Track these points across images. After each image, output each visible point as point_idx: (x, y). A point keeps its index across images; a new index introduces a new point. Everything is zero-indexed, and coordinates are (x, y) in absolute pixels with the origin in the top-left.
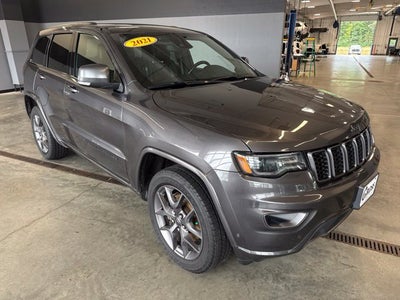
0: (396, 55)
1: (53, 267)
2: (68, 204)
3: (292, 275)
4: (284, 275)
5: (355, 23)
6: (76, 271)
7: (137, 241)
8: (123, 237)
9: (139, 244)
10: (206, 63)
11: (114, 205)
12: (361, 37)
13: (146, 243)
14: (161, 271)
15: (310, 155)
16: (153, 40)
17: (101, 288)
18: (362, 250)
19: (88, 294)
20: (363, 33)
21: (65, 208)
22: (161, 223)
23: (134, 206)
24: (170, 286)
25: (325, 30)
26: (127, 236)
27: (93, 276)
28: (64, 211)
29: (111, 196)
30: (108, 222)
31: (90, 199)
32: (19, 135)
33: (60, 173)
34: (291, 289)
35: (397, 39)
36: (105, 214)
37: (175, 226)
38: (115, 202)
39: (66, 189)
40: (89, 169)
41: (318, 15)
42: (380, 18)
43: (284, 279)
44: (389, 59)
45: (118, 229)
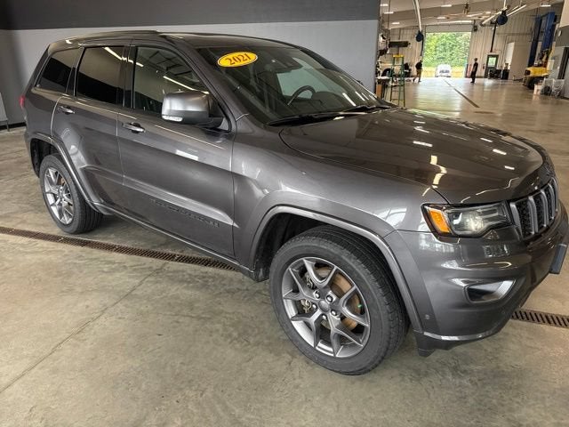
0: (497, 77)
1: (144, 386)
2: (128, 296)
3: (472, 367)
4: (464, 367)
5: (440, 34)
6: (181, 389)
7: (252, 340)
8: (230, 335)
9: (258, 344)
10: (310, 88)
11: (197, 292)
12: (448, 53)
13: (266, 341)
14: (300, 377)
15: (513, 206)
16: (253, 57)
17: (226, 408)
18: (546, 328)
19: (213, 419)
20: (451, 49)
21: (126, 302)
22: (291, 311)
23: (228, 292)
24: (323, 396)
25: (406, 44)
26: (235, 334)
27: (208, 394)
28: (126, 306)
29: (188, 281)
30: (199, 318)
31: (159, 286)
32: (7, 200)
33: (97, 253)
34: (479, 384)
35: (497, 56)
36: (191, 305)
37: (318, 313)
38: (198, 288)
39: (118, 275)
40: (141, 245)
41: (396, 24)
42: (475, 29)
43: (465, 372)
44: (489, 82)
45: (218, 326)
